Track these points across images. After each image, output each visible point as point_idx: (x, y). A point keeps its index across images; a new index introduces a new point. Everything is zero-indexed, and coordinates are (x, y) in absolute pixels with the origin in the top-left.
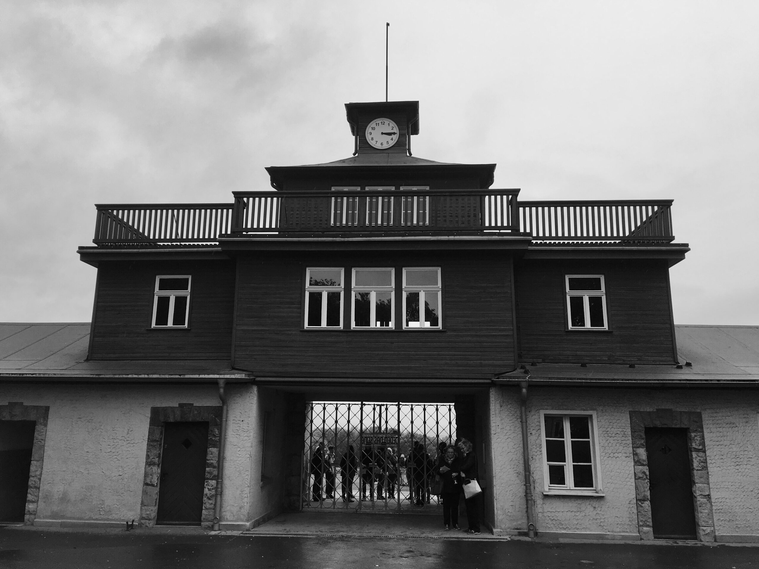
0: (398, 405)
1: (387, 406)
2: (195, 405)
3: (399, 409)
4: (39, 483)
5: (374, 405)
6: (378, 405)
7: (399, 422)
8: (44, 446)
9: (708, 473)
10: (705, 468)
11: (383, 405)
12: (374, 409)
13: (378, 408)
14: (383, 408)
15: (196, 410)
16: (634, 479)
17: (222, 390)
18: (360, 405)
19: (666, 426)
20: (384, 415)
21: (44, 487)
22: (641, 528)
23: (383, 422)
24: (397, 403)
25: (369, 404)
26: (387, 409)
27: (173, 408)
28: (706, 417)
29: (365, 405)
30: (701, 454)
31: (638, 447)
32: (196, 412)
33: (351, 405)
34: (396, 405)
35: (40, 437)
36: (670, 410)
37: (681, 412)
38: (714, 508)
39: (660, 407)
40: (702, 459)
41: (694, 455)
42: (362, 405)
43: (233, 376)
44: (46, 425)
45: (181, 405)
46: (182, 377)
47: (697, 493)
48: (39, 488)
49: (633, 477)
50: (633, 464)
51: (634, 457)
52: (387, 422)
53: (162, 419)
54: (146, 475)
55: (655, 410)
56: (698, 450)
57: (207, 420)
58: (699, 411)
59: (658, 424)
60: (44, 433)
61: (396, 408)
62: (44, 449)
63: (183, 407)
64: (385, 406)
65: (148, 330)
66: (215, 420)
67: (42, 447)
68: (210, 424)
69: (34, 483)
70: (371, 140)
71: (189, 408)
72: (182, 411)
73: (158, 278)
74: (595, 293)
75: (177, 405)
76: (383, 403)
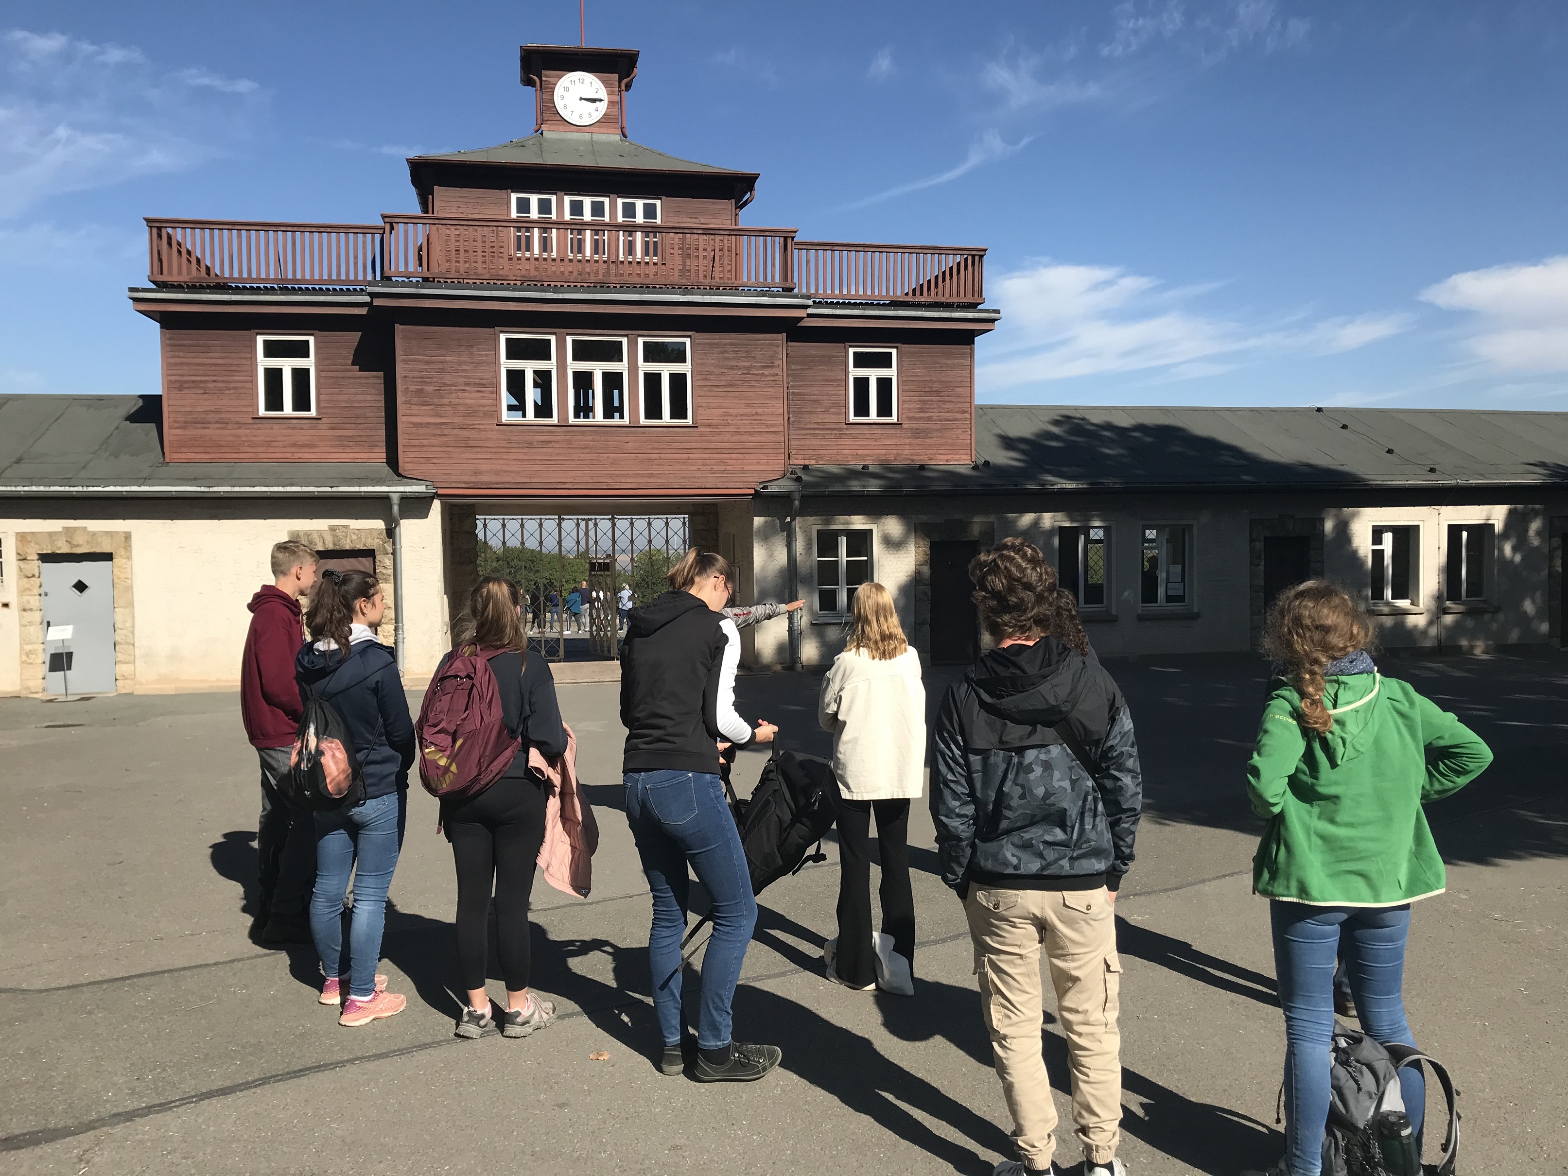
0: (613, 519)
1: (596, 521)
2: (351, 527)
3: (614, 525)
4: (131, 637)
5: (578, 519)
6: (583, 520)
7: (614, 542)
8: (132, 586)
11: (591, 519)
12: (578, 525)
13: (583, 524)
14: (591, 524)
15: (354, 534)
16: (914, 601)
17: (396, 508)
18: (557, 521)
19: (951, 539)
20: (592, 533)
21: (142, 642)
23: (591, 543)
24: (610, 517)
25: (570, 519)
26: (596, 525)
27: (320, 534)
28: (998, 526)
29: (564, 519)
31: (922, 565)
32: (354, 537)
33: (543, 521)
34: (609, 519)
35: (122, 576)
36: (961, 520)
39: (949, 518)
42: (561, 520)
43: (408, 489)
44: (129, 558)
45: (333, 528)
46: (334, 489)
48: (133, 645)
49: (914, 598)
50: (915, 583)
51: (916, 576)
52: (596, 542)
55: (944, 521)
57: (372, 547)
58: (991, 520)
59: (947, 538)
60: (130, 570)
61: (609, 524)
62: (132, 592)
63: (335, 530)
64: (593, 521)
65: (253, 418)
66: (384, 547)
67: (129, 589)
68: (377, 553)
69: (124, 637)
70: (563, 109)
71: (343, 532)
72: (335, 536)
73: (260, 339)
74: (883, 372)
75: (327, 528)
76: (590, 517)
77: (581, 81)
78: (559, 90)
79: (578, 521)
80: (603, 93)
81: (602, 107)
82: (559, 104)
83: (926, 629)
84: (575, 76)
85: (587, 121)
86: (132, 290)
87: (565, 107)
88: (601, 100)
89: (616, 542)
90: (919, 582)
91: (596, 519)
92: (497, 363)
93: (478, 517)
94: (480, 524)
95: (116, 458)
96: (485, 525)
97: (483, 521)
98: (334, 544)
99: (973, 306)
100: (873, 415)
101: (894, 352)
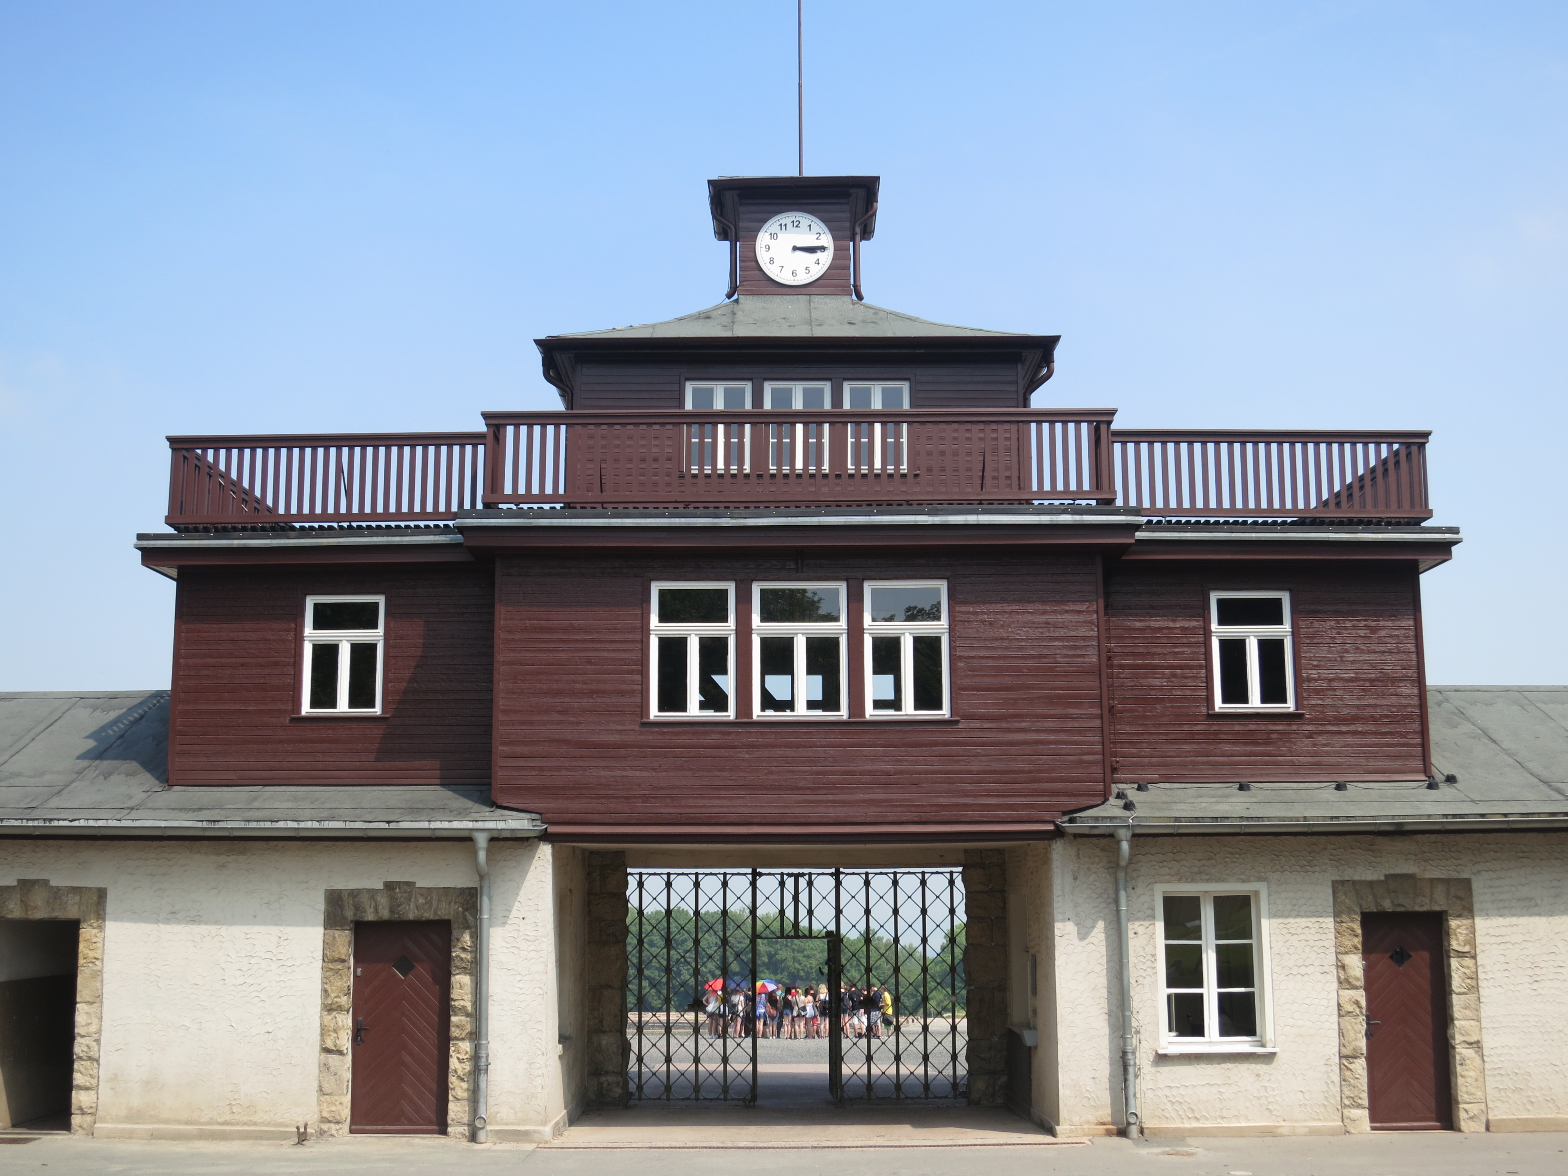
0: (837, 875)
1: (810, 878)
2: (418, 885)
3: (838, 884)
4: (96, 1049)
5: (782, 874)
6: (790, 875)
7: (839, 911)
8: (101, 971)
9: (1479, 998)
10: (1474, 988)
11: (803, 875)
12: (782, 884)
13: (790, 882)
14: (803, 882)
15: (421, 895)
16: (1335, 1018)
17: (482, 855)
18: (750, 877)
19: (1402, 909)
20: (804, 897)
21: (110, 1058)
22: (1346, 1111)
23: (803, 912)
24: (833, 870)
25: (770, 874)
26: (810, 884)
27: (372, 892)
28: (1478, 886)
29: (761, 875)
30: (1468, 962)
31: (1346, 953)
32: (421, 901)
33: (728, 876)
34: (831, 875)
35: (91, 954)
36: (1411, 877)
37: (1432, 880)
38: (1487, 1066)
39: (1392, 872)
40: (1467, 971)
41: (1454, 963)
42: (755, 875)
43: (501, 825)
44: (101, 928)
45: (390, 886)
46: (393, 825)
47: (1458, 1038)
48: (98, 1061)
49: (1336, 1012)
50: (1335, 985)
51: (1338, 972)
52: (810, 912)
53: (349, 914)
54: (324, 1031)
55: (1382, 878)
56: (1461, 955)
57: (446, 918)
58: (1465, 875)
59: (1387, 905)
60: (100, 945)
61: (831, 882)
62: (102, 981)
63: (394, 889)
64: (807, 877)
65: (293, 720)
66: (465, 918)
67: (98, 975)
68: (454, 926)
69: (85, 1049)
70: (768, 264)
71: (405, 892)
72: (392, 898)
73: (310, 602)
74: (1269, 631)
75: (380, 886)
76: (801, 871)
77: (795, 224)
78: (763, 239)
79: (782, 878)
80: (827, 240)
81: (826, 259)
82: (763, 258)
83: (1360, 1066)
84: (787, 218)
85: (803, 279)
86: (140, 537)
87: (772, 261)
88: (823, 249)
89: (841, 912)
90: (1345, 983)
91: (810, 874)
92: (645, 631)
93: (629, 870)
94: (632, 882)
95: (105, 779)
96: (641, 885)
97: (637, 877)
98: (392, 911)
99: (1415, 523)
100: (1255, 701)
101: (1285, 598)
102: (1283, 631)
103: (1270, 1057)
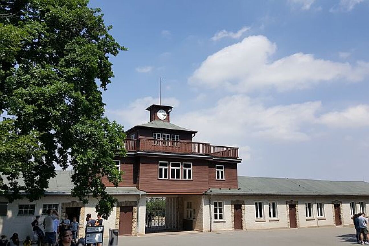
9: (245, 215)
10: (245, 213)
19: (238, 204)
22: (233, 228)
31: (232, 209)
32: (130, 203)
36: (238, 200)
37: (240, 201)
38: (246, 223)
41: (243, 210)
44: (84, 208)
47: (243, 219)
49: (232, 216)
51: (231, 211)
53: (120, 205)
54: (116, 222)
55: (236, 200)
57: (132, 205)
58: (244, 200)
59: (236, 204)
63: (126, 202)
66: (135, 205)
68: (134, 207)
74: (222, 170)
75: (124, 201)
78: (158, 113)
80: (166, 114)
81: (166, 117)
82: (158, 115)
83: (234, 223)
84: (161, 111)
85: (163, 119)
90: (232, 213)
92: (158, 167)
98: (126, 205)
99: (236, 158)
100: (220, 179)
101: (223, 166)
102: (223, 170)
103: (225, 222)
